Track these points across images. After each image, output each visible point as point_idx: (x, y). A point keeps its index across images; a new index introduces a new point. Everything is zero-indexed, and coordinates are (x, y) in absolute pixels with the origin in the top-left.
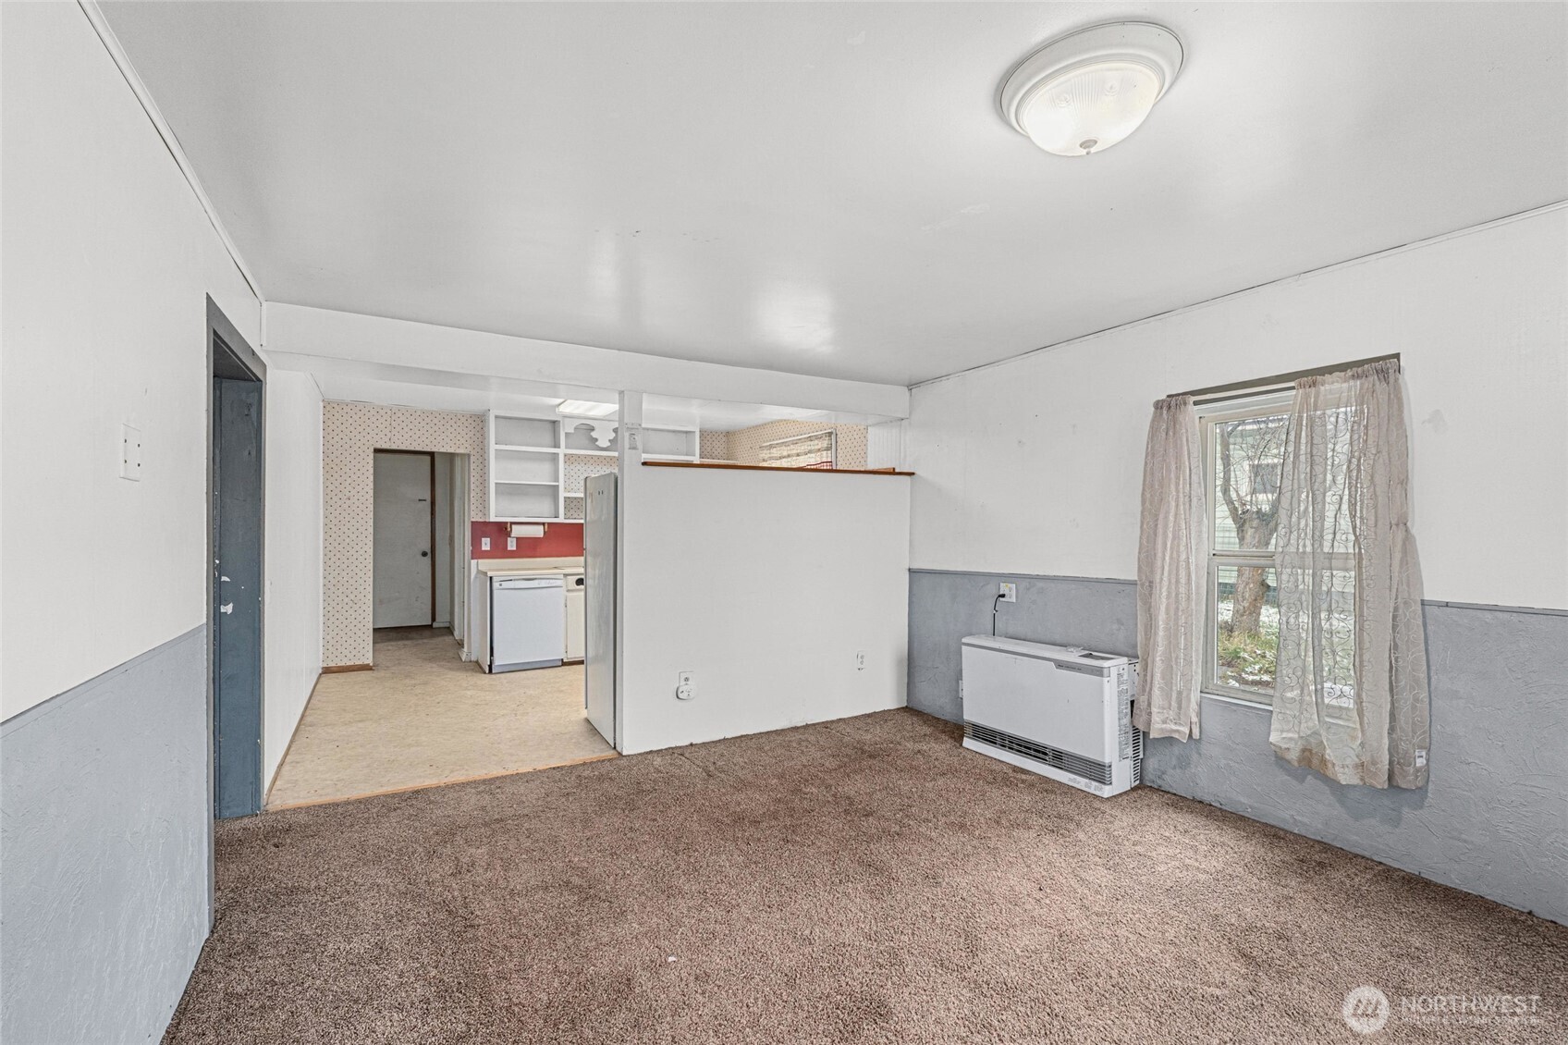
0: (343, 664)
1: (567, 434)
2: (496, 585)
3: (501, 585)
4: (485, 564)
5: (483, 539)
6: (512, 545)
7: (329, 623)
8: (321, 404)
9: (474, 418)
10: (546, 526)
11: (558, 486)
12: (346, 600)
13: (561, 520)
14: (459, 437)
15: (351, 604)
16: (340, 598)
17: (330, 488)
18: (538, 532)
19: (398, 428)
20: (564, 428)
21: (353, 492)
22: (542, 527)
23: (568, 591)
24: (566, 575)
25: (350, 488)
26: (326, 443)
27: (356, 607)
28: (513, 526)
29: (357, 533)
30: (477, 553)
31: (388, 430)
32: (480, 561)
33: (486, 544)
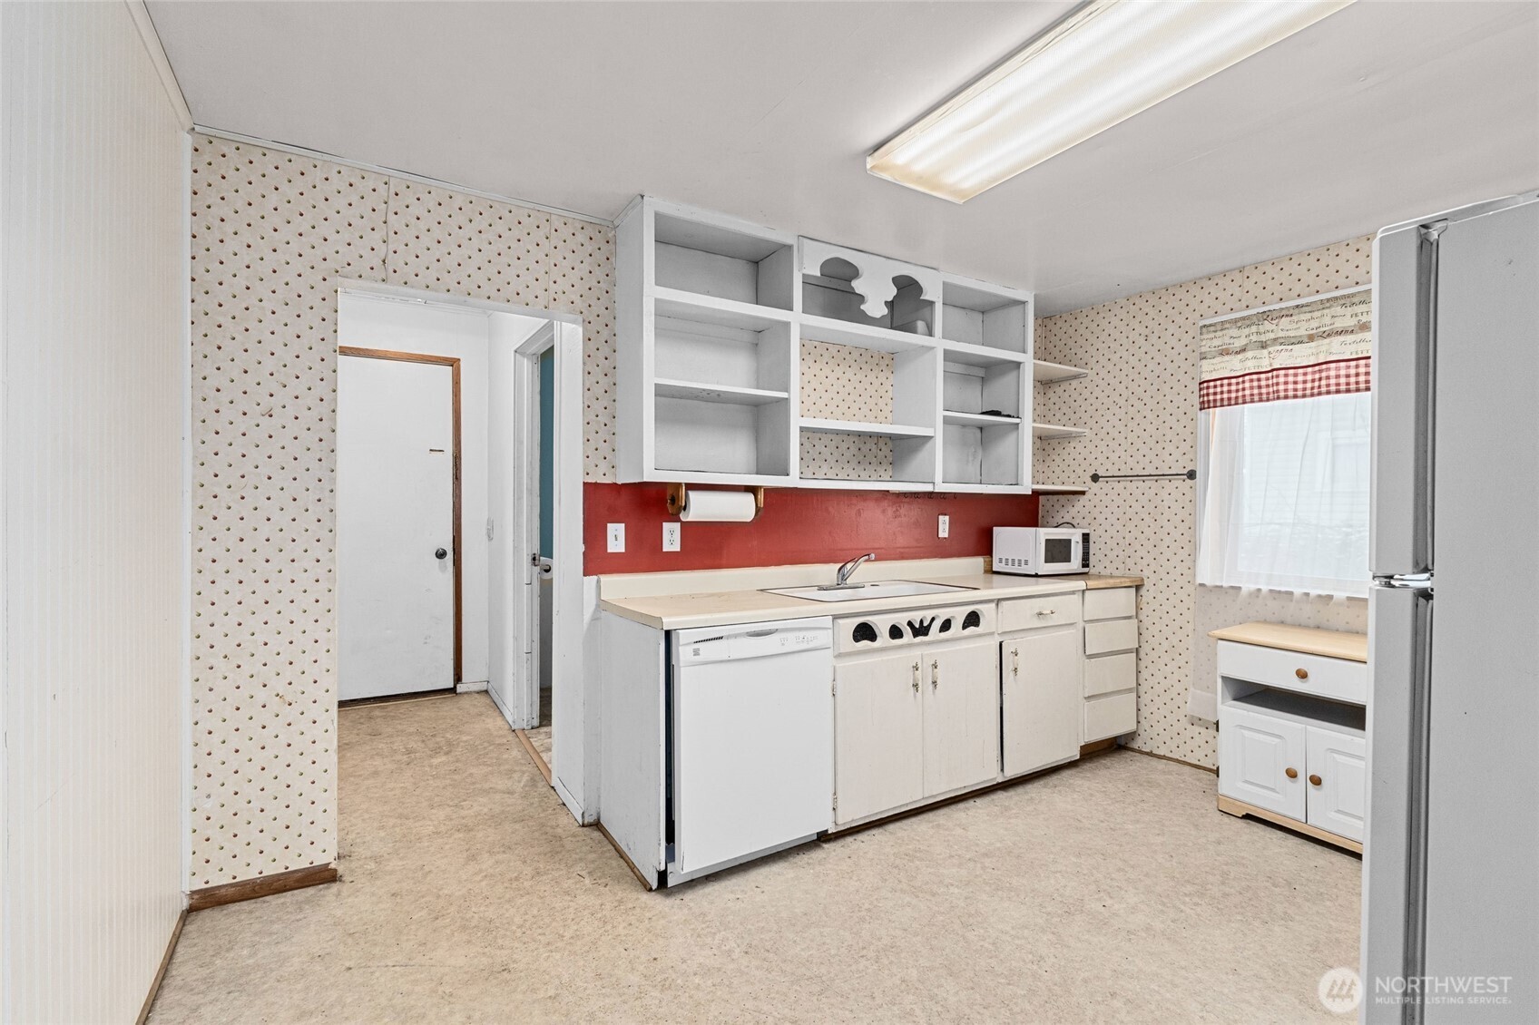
0: (252, 874)
1: (807, 281)
2: (683, 654)
3: (696, 653)
4: (619, 586)
5: (610, 526)
6: (671, 538)
7: (210, 765)
8: (188, 141)
9: (590, 231)
10: (761, 496)
11: (786, 400)
12: (262, 696)
13: (793, 480)
14: (555, 274)
15: (275, 704)
16: (245, 692)
17: (214, 381)
18: (742, 509)
19: (408, 235)
20: (801, 263)
21: (283, 396)
22: (751, 497)
23: (839, 656)
24: (836, 617)
25: (272, 385)
26: (201, 253)
27: (290, 714)
28: (692, 494)
29: (292, 509)
30: (597, 561)
31: (378, 235)
32: (605, 578)
33: (616, 538)
